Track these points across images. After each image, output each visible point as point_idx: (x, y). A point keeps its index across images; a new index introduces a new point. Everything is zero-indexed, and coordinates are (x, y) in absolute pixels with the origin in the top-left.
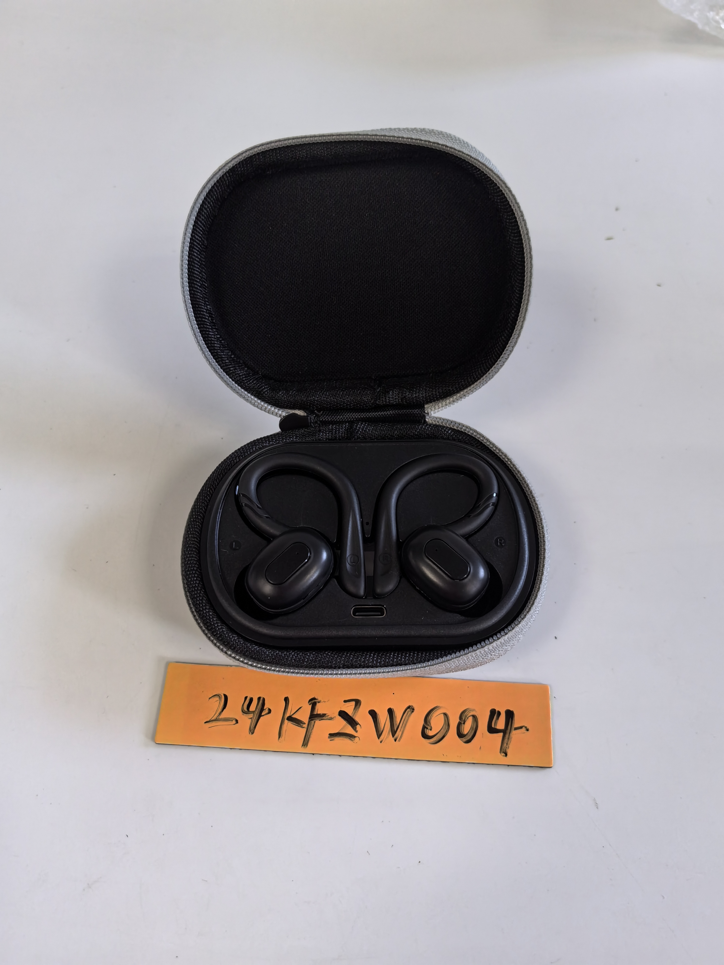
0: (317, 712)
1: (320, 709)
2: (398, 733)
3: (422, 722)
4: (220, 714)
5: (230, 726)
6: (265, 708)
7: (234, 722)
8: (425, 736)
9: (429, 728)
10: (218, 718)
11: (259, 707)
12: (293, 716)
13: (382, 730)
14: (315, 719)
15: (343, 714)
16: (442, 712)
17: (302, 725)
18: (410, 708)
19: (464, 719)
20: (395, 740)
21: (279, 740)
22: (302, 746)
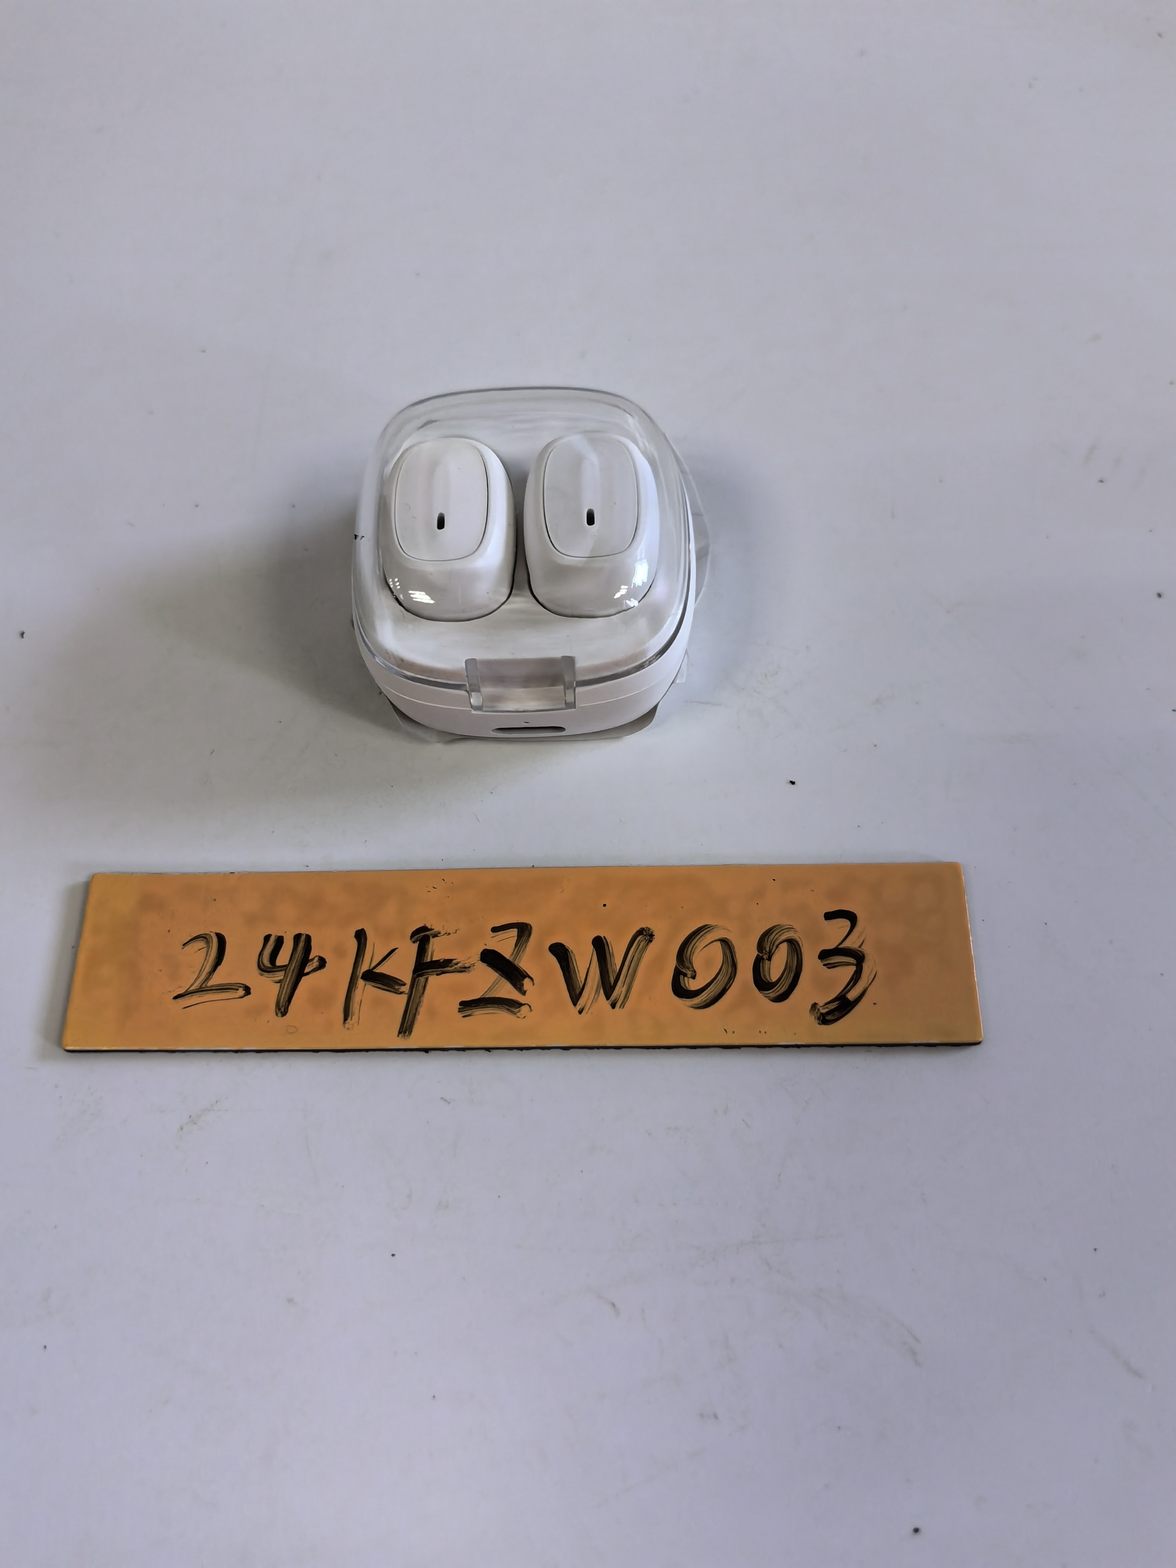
0: (432, 957)
1: (437, 951)
2: (619, 990)
3: (672, 963)
4: (207, 979)
5: (233, 1003)
6: (311, 958)
7: (241, 992)
8: (680, 991)
9: (689, 973)
10: (203, 986)
11: (297, 955)
12: (374, 970)
13: (581, 986)
14: (428, 973)
15: (491, 958)
16: (717, 938)
17: (397, 987)
18: (644, 933)
19: (768, 949)
20: (613, 1006)
21: (347, 1025)
22: (400, 1033)
